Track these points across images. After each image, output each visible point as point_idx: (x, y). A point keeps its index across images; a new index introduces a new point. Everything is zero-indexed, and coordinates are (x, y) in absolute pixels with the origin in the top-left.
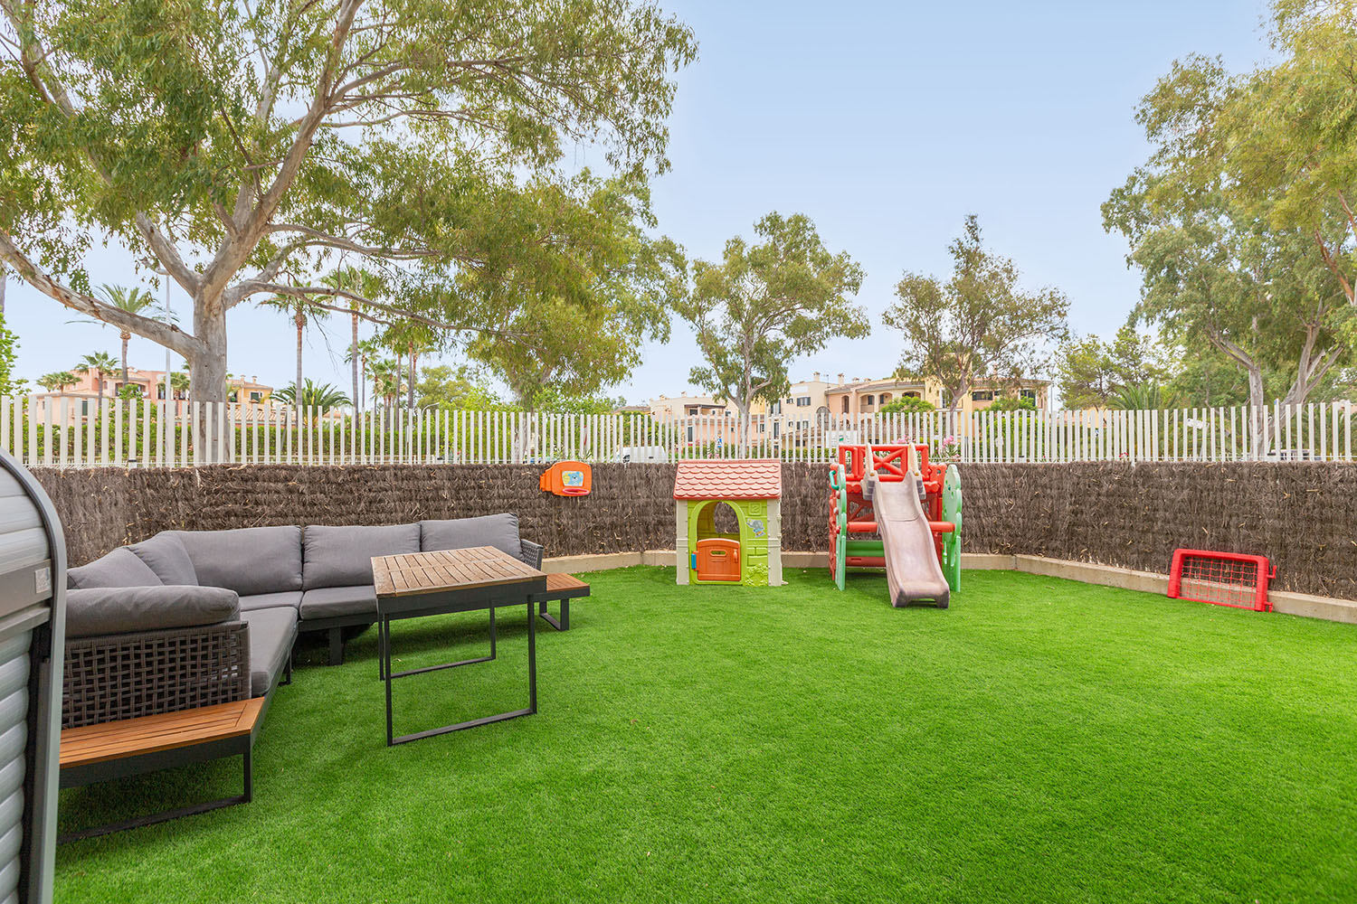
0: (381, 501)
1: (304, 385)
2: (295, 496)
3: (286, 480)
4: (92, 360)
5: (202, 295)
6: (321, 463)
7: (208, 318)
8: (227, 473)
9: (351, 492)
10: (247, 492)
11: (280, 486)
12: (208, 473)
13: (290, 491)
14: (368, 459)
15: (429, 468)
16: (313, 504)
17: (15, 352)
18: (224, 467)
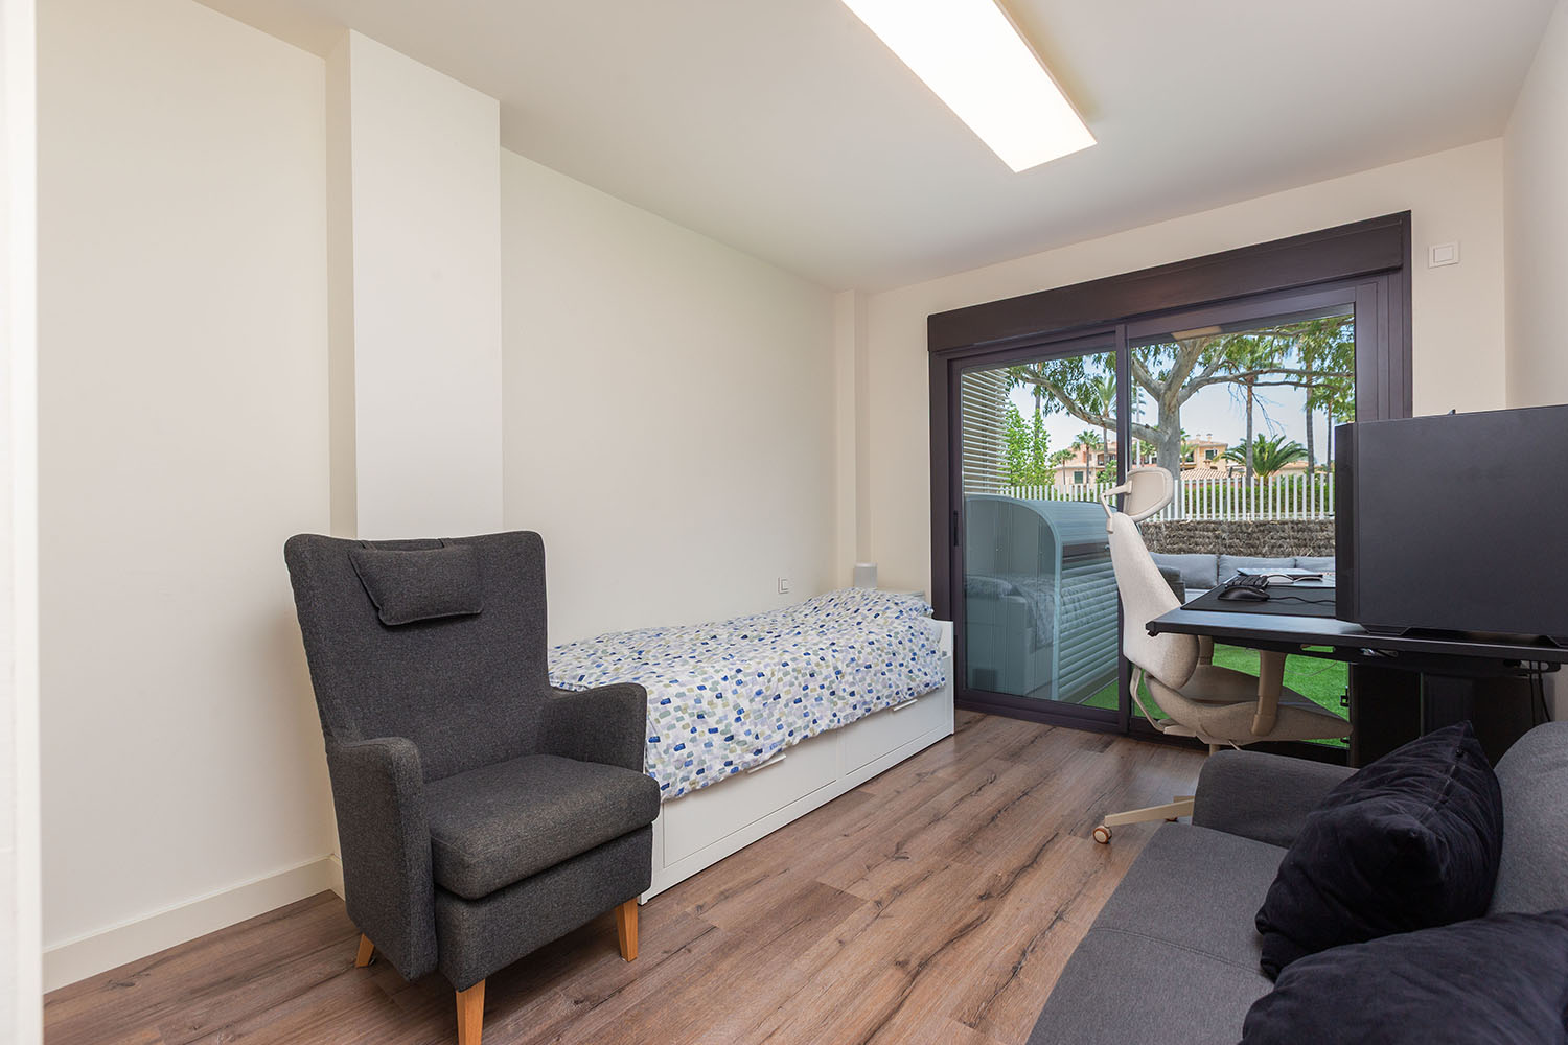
0: (1280, 546)
1: (1255, 438)
2: (1219, 541)
3: (1214, 530)
4: (1082, 438)
5: (1163, 400)
6: (1237, 519)
7: (1168, 416)
8: (1180, 526)
9: (1258, 539)
10: (1191, 537)
11: (1210, 534)
12: (1169, 526)
13: (1217, 537)
14: (1275, 516)
15: (1321, 523)
16: (1231, 546)
17: (1048, 445)
18: (1178, 522)
